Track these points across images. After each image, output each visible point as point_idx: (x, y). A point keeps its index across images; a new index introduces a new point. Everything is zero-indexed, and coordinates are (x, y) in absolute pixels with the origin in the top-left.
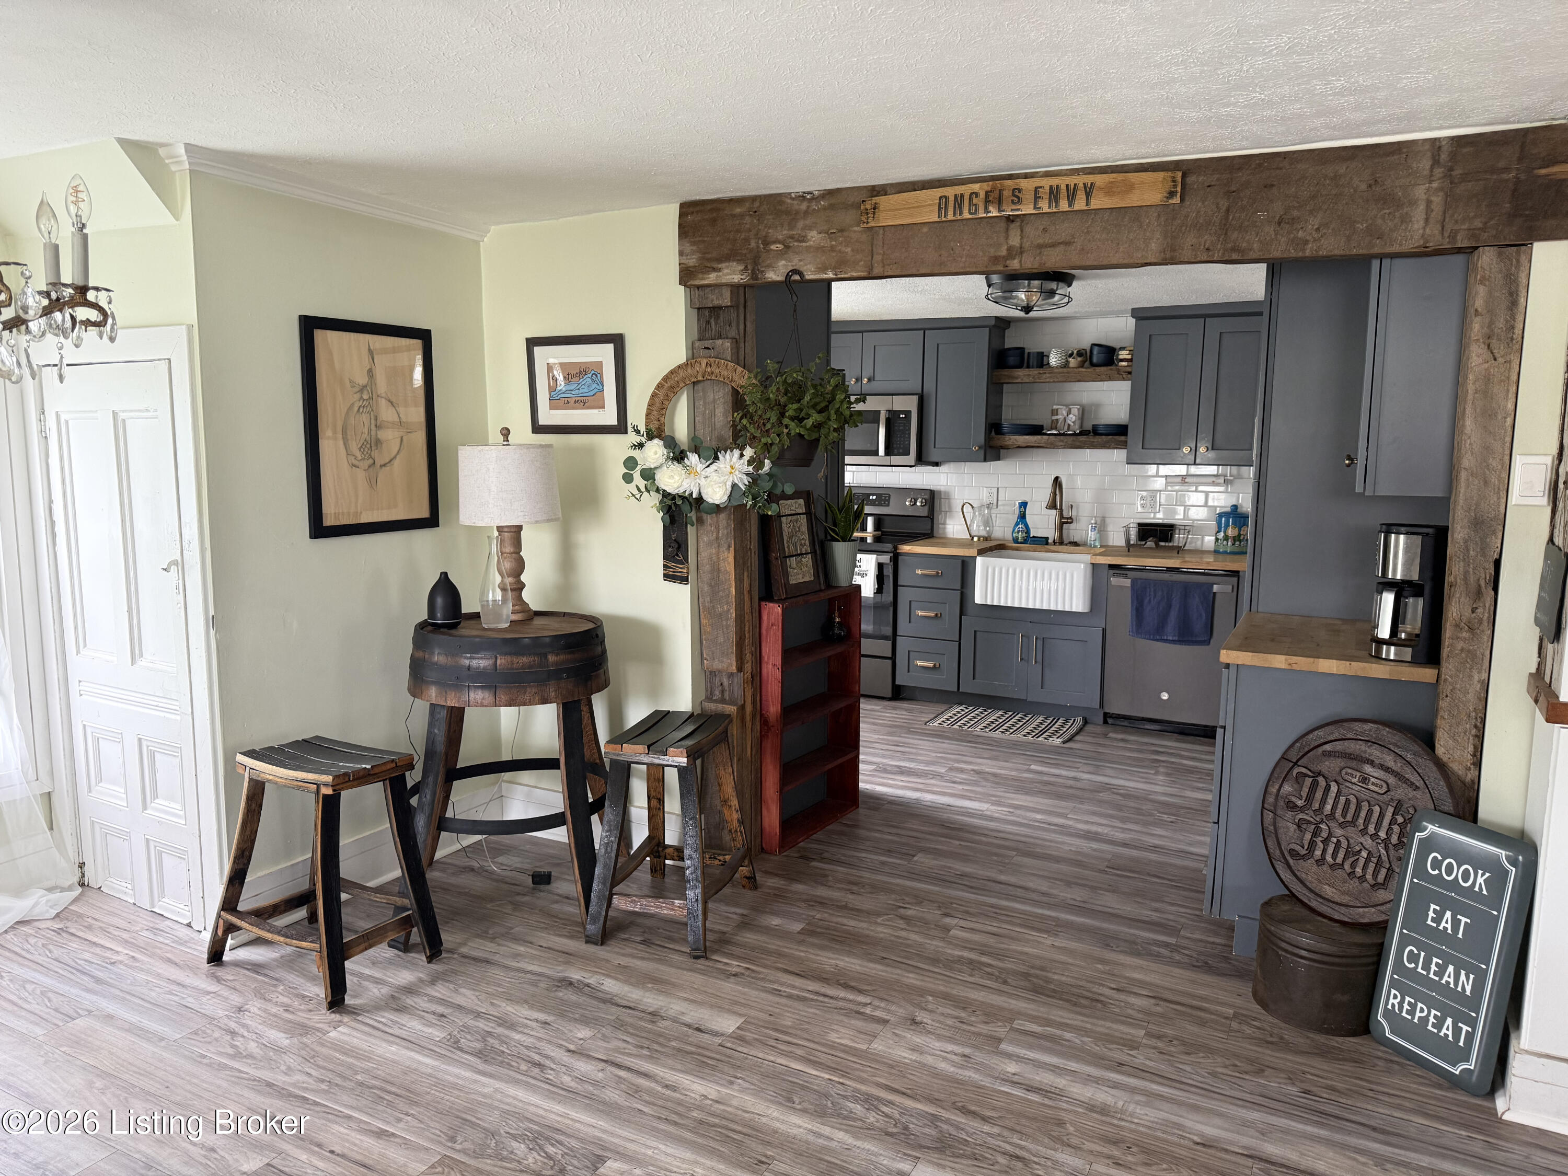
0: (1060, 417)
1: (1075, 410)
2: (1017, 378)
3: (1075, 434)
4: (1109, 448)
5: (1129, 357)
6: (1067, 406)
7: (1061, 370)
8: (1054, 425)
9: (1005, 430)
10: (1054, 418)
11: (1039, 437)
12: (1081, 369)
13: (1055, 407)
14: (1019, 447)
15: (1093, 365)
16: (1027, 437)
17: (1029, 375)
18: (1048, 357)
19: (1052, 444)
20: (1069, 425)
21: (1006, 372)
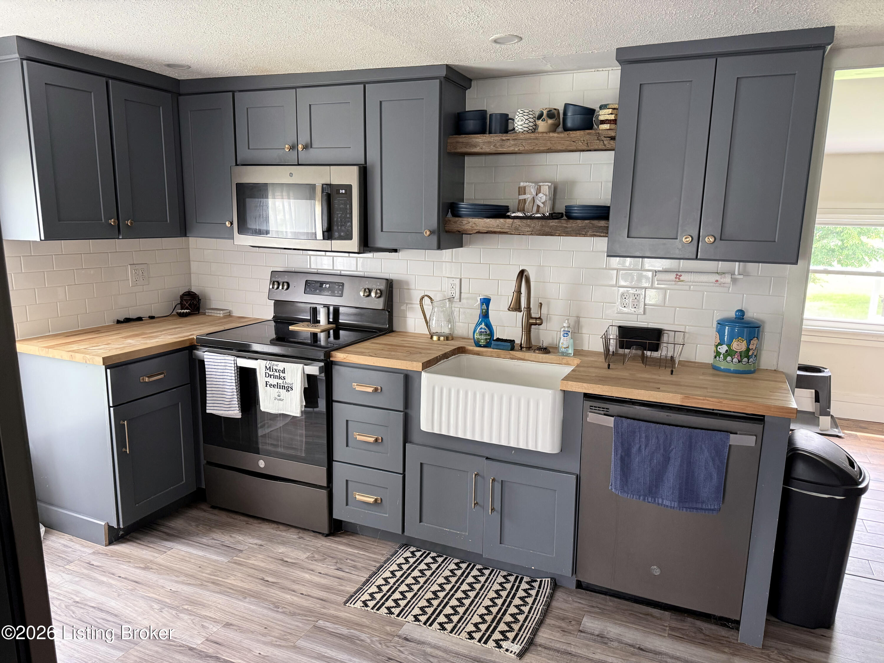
0: (528, 197)
1: (545, 188)
2: (475, 146)
3: (544, 218)
4: (585, 235)
5: (612, 117)
6: (536, 183)
7: (528, 136)
8: (521, 206)
9: (463, 211)
10: (522, 197)
11: (502, 220)
12: (552, 134)
13: (522, 184)
14: (479, 232)
15: (566, 129)
16: (488, 220)
17: (489, 142)
18: (513, 120)
19: (516, 229)
20: (538, 206)
21: (463, 139)
